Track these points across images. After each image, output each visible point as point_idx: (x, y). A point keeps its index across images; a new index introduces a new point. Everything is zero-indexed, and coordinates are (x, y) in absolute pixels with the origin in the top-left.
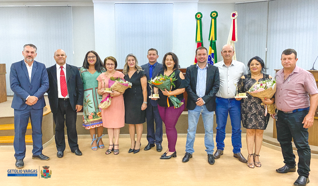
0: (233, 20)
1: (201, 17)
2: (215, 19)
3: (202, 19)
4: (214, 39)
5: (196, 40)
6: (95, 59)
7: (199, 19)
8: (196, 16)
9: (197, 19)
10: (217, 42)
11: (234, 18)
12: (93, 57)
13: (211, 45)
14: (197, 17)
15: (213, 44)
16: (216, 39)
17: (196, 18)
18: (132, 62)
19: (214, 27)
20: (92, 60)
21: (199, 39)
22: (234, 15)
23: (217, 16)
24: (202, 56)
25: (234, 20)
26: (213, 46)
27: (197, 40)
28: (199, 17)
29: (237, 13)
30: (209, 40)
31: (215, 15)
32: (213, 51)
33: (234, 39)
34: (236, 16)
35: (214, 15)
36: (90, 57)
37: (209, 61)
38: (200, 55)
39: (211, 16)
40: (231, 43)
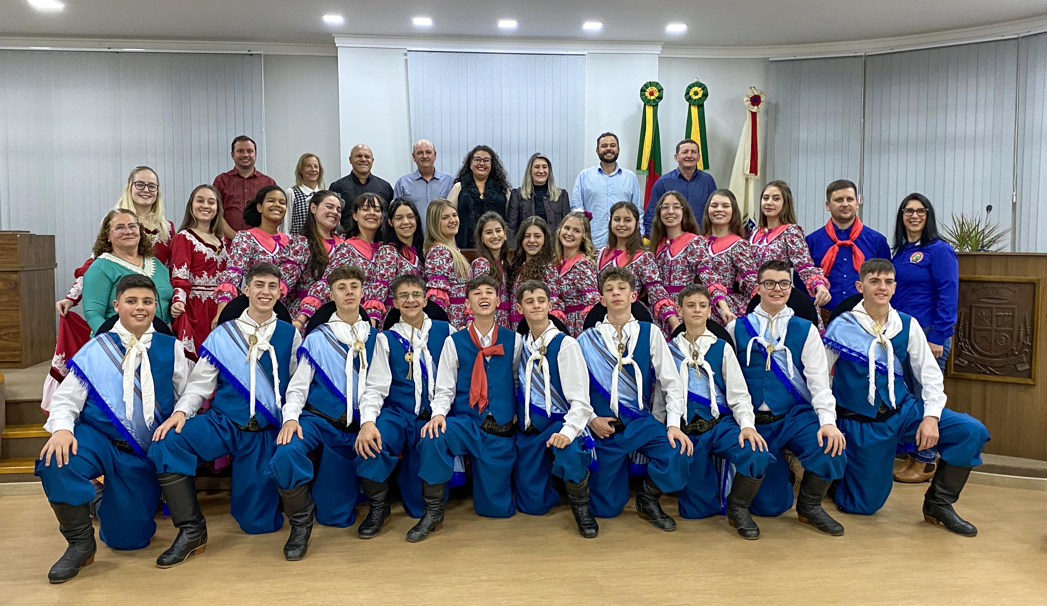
0: (751, 114)
2: (701, 107)
3: (661, 103)
5: (639, 167)
7: (651, 102)
9: (647, 102)
11: (755, 109)
17: (643, 98)
19: (698, 130)
22: (756, 100)
23: (705, 96)
25: (754, 115)
27: (643, 168)
29: (764, 97)
31: (701, 94)
33: (753, 169)
34: (760, 105)
39: (689, 99)
40: (748, 180)
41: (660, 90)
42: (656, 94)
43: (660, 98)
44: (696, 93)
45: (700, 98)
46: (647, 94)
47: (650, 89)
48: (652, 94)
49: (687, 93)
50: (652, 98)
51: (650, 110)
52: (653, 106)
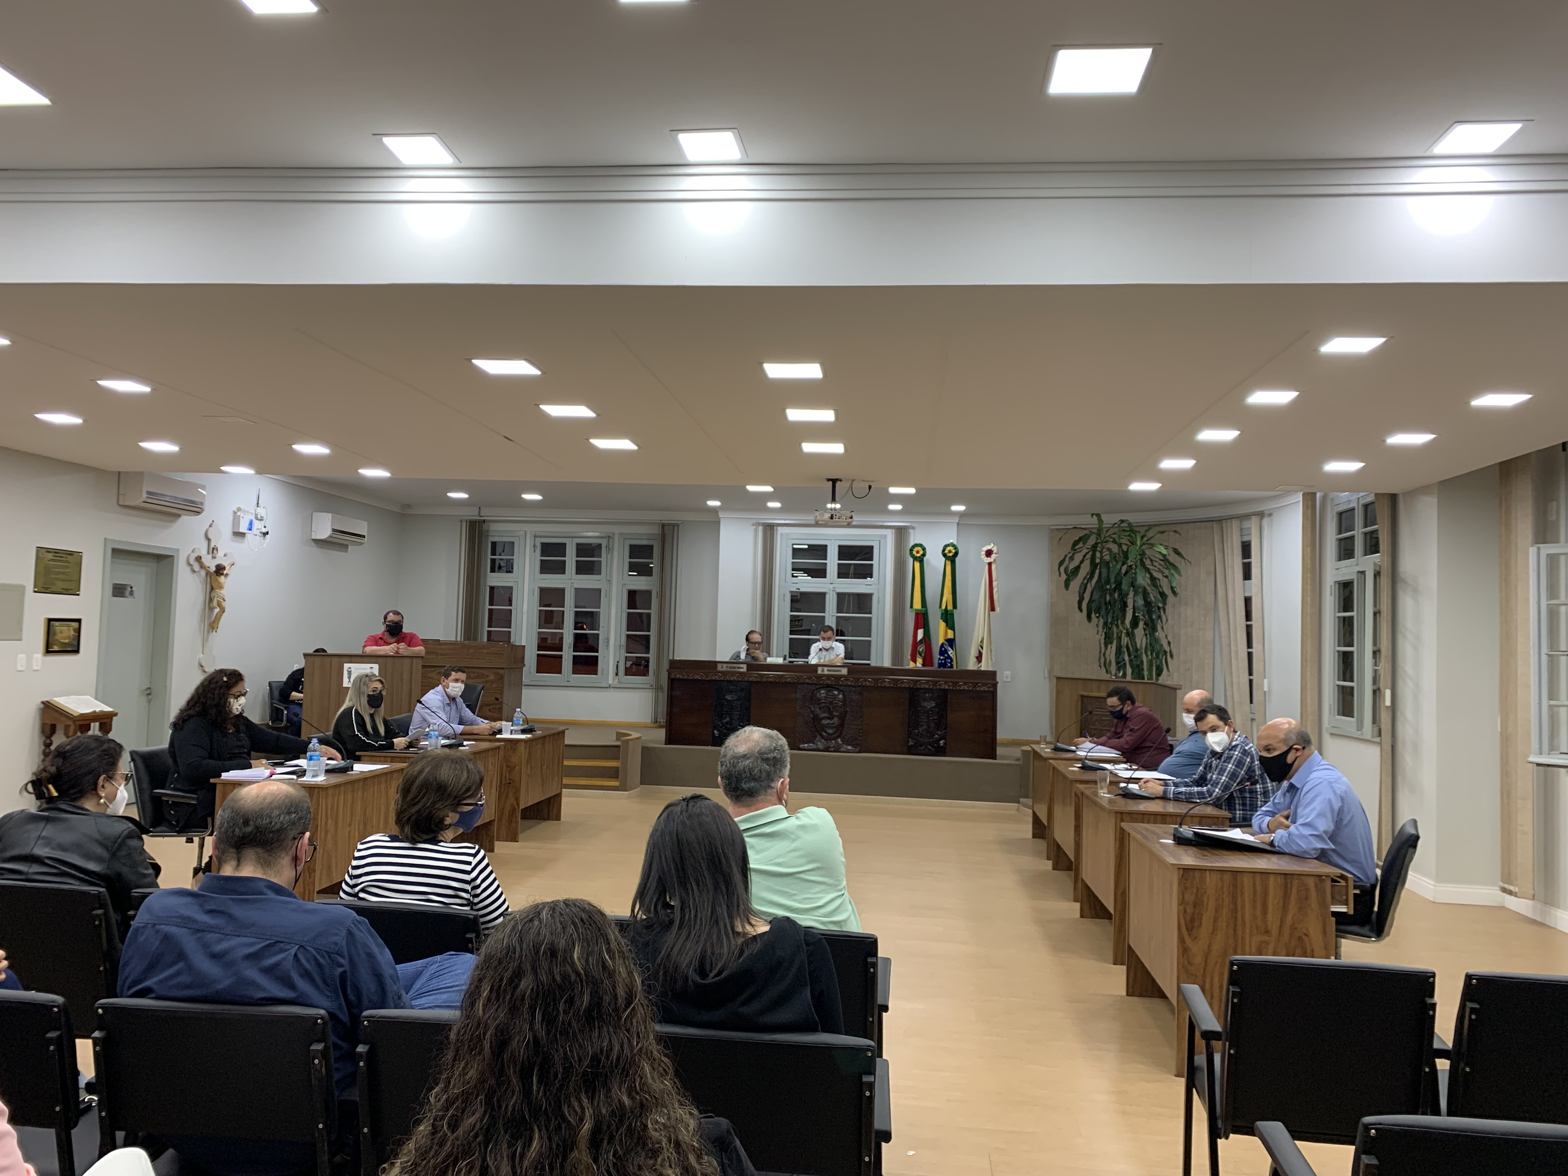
0: (987, 565)
1: (922, 555)
2: (953, 560)
4: (950, 607)
5: (912, 606)
7: (917, 559)
8: (911, 550)
9: (914, 558)
11: (990, 559)
13: (945, 621)
15: (948, 615)
16: (955, 606)
17: (912, 556)
19: (950, 578)
21: (918, 606)
22: (989, 553)
23: (956, 554)
25: (990, 564)
26: (948, 622)
27: (915, 608)
29: (995, 550)
30: (940, 607)
31: (953, 552)
32: (949, 634)
34: (993, 557)
37: (942, 658)
39: (945, 555)
41: (924, 549)
42: (921, 552)
43: (924, 555)
44: (950, 552)
45: (953, 556)
46: (914, 553)
47: (916, 549)
48: (918, 552)
49: (944, 550)
50: (918, 555)
51: (917, 565)
52: (920, 562)
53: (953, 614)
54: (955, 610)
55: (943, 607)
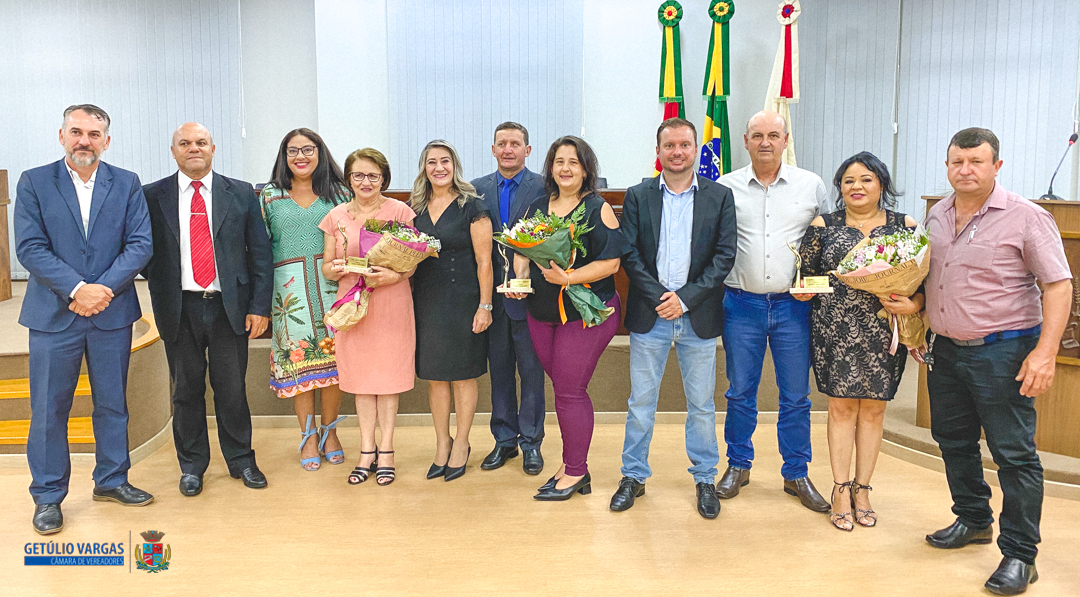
0: (784, 28)
1: (677, 17)
2: (725, 23)
3: (681, 23)
4: (719, 92)
5: (661, 95)
6: (314, 155)
7: (670, 23)
8: (661, 12)
9: (664, 23)
10: (729, 100)
11: (787, 21)
12: (305, 149)
13: (711, 113)
14: (666, 15)
15: (717, 106)
16: (726, 91)
17: (662, 19)
18: (440, 167)
19: (720, 51)
20: (301, 161)
21: (670, 92)
22: (787, 11)
23: (731, 12)
24: (679, 151)
25: (788, 27)
26: (716, 115)
27: (666, 95)
28: (671, 18)
29: (797, 6)
30: (705, 93)
31: (726, 9)
32: (717, 133)
33: (786, 91)
34: (794, 16)
35: (721, 9)
36: (296, 150)
37: (702, 167)
38: (671, 145)
39: (713, 15)
40: (779, 104)
41: (679, 8)
42: (675, 14)
43: (679, 17)
45: (725, 14)
47: (668, 9)
48: (670, 14)
49: (712, 8)
51: (669, 32)
52: (674, 27)
53: (724, 104)
54: (727, 97)
55: (709, 93)
